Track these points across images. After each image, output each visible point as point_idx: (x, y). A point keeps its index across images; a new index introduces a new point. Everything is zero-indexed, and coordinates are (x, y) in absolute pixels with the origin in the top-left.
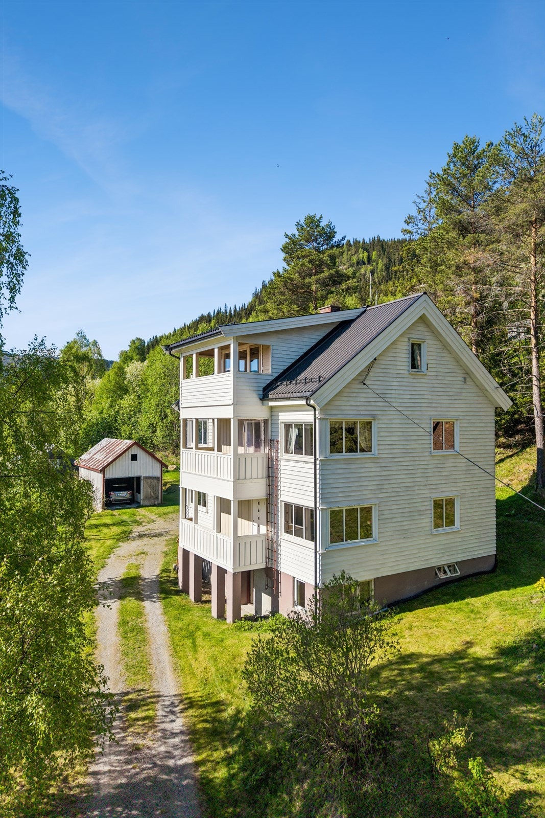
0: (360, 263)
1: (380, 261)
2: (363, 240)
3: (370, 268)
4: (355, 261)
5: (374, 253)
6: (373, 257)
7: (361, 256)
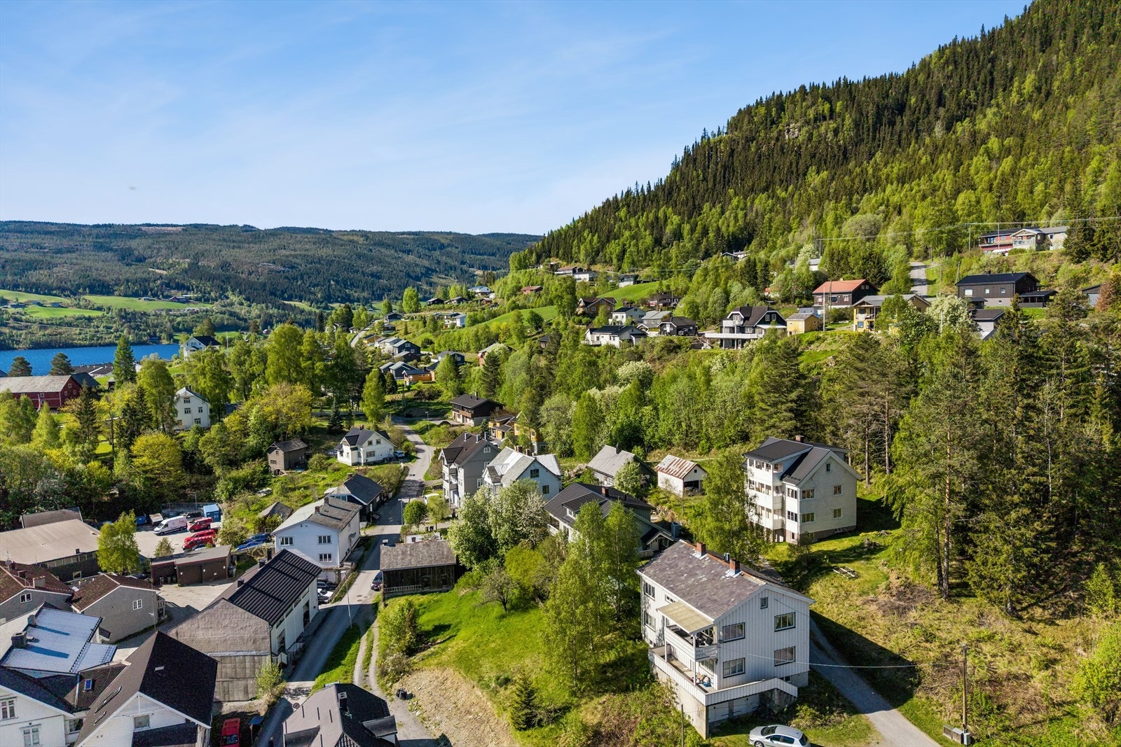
0: (820, 118)
1: (848, 116)
2: (824, 84)
3: (833, 125)
4: (812, 116)
5: (839, 104)
6: (838, 110)
7: (820, 108)
